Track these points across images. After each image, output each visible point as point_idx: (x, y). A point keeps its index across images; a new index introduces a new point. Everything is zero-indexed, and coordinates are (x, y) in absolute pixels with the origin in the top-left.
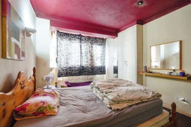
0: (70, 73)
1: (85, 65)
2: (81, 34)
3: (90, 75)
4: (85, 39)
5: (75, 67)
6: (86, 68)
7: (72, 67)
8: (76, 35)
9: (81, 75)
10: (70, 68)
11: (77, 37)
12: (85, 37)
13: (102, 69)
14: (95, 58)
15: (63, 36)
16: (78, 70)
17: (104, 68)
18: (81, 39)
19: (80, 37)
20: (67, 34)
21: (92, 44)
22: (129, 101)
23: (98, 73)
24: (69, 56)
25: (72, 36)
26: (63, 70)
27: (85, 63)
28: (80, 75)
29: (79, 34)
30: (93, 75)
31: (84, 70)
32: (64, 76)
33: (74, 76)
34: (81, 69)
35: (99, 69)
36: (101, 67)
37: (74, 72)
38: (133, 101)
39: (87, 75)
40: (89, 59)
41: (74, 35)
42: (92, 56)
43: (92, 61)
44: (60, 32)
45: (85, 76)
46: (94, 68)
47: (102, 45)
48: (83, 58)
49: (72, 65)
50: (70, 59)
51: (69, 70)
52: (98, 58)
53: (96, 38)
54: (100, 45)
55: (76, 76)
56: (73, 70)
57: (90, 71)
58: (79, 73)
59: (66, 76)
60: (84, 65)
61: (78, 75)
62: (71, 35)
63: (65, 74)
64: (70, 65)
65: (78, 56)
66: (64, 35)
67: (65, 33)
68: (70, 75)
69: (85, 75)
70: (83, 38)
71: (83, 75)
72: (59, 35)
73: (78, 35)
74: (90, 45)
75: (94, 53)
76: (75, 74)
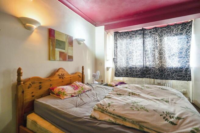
0: (130, 74)
1: (150, 65)
2: (144, 28)
3: (157, 79)
4: (150, 32)
5: (136, 68)
6: (151, 69)
7: (133, 68)
8: (137, 31)
9: (144, 77)
10: (131, 68)
11: (139, 32)
12: (150, 29)
13: (181, 71)
14: (167, 56)
15: (123, 36)
16: (141, 71)
17: (186, 71)
18: (144, 34)
19: (142, 32)
20: (127, 32)
21: (161, 36)
22: (118, 118)
23: (173, 77)
24: (129, 55)
25: (133, 33)
26: (123, 70)
27: (150, 63)
28: (142, 78)
29: (141, 28)
30: (162, 79)
31: (148, 71)
32: (124, 77)
33: (135, 77)
34: (145, 70)
35: (176, 72)
36: (180, 68)
37: (135, 73)
38: (125, 120)
39: (153, 78)
40: (156, 57)
41: (134, 31)
42: (161, 53)
43: (161, 59)
44: (120, 33)
45: (150, 79)
46: (165, 69)
47: (181, 34)
48: (147, 57)
49: (133, 65)
50: (130, 58)
51: (129, 70)
52: (174, 55)
53: (168, 27)
54: (177, 35)
55: (138, 77)
56: (134, 71)
57: (157, 73)
58: (141, 75)
59: (126, 77)
60: (148, 66)
61: (140, 77)
62: (131, 32)
63: (124, 74)
64: (130, 65)
65: (141, 55)
66: (125, 34)
67: (125, 32)
68: (131, 76)
69: (150, 77)
70: (146, 32)
71: (147, 78)
72: (119, 36)
73: (140, 30)
74: (158, 38)
75: (166, 48)
76: (137, 75)
